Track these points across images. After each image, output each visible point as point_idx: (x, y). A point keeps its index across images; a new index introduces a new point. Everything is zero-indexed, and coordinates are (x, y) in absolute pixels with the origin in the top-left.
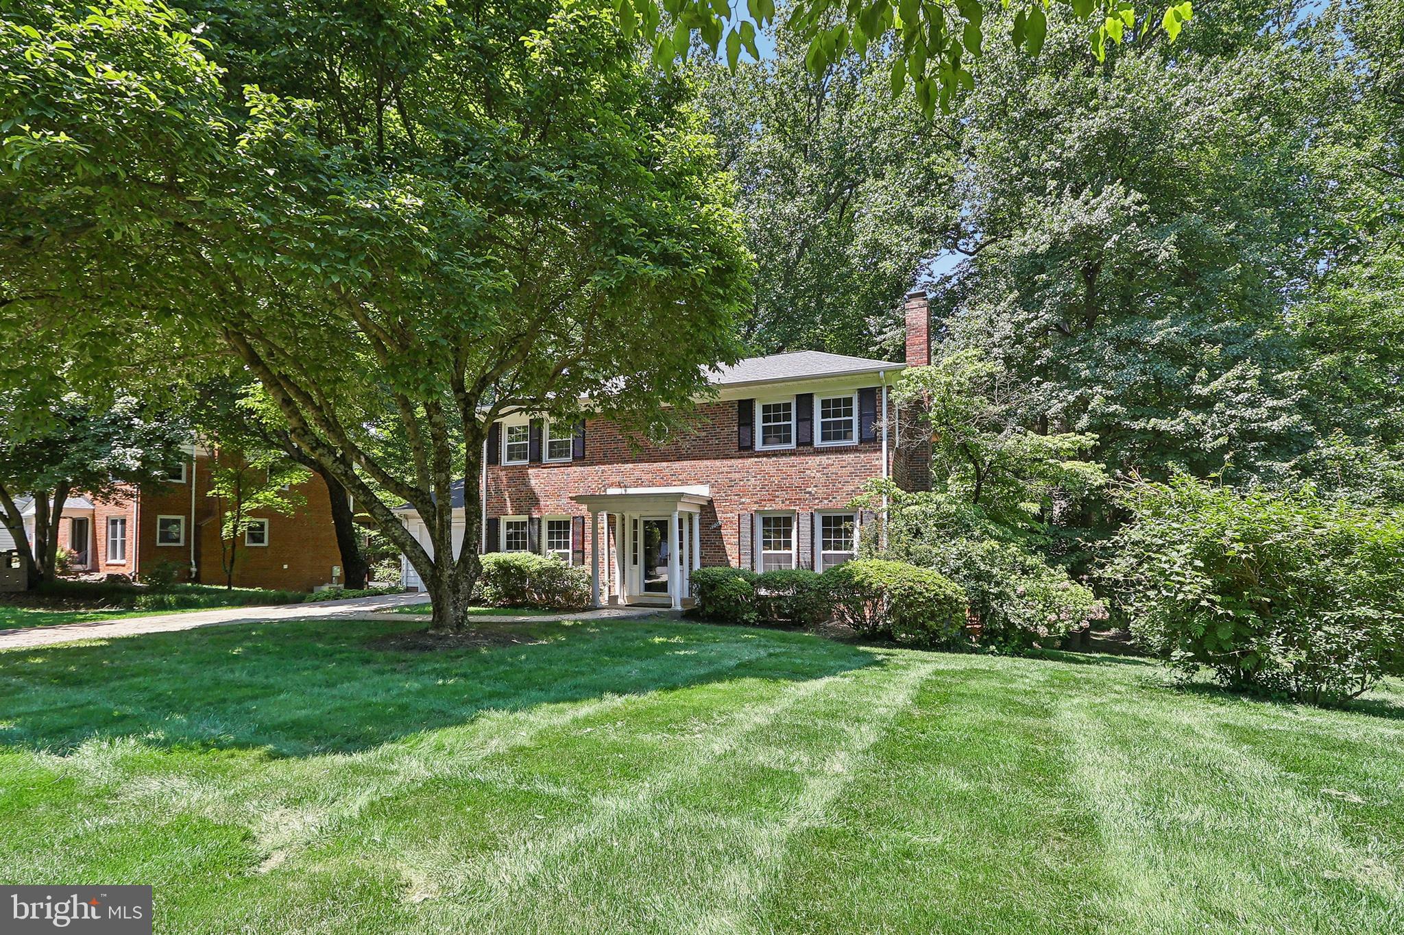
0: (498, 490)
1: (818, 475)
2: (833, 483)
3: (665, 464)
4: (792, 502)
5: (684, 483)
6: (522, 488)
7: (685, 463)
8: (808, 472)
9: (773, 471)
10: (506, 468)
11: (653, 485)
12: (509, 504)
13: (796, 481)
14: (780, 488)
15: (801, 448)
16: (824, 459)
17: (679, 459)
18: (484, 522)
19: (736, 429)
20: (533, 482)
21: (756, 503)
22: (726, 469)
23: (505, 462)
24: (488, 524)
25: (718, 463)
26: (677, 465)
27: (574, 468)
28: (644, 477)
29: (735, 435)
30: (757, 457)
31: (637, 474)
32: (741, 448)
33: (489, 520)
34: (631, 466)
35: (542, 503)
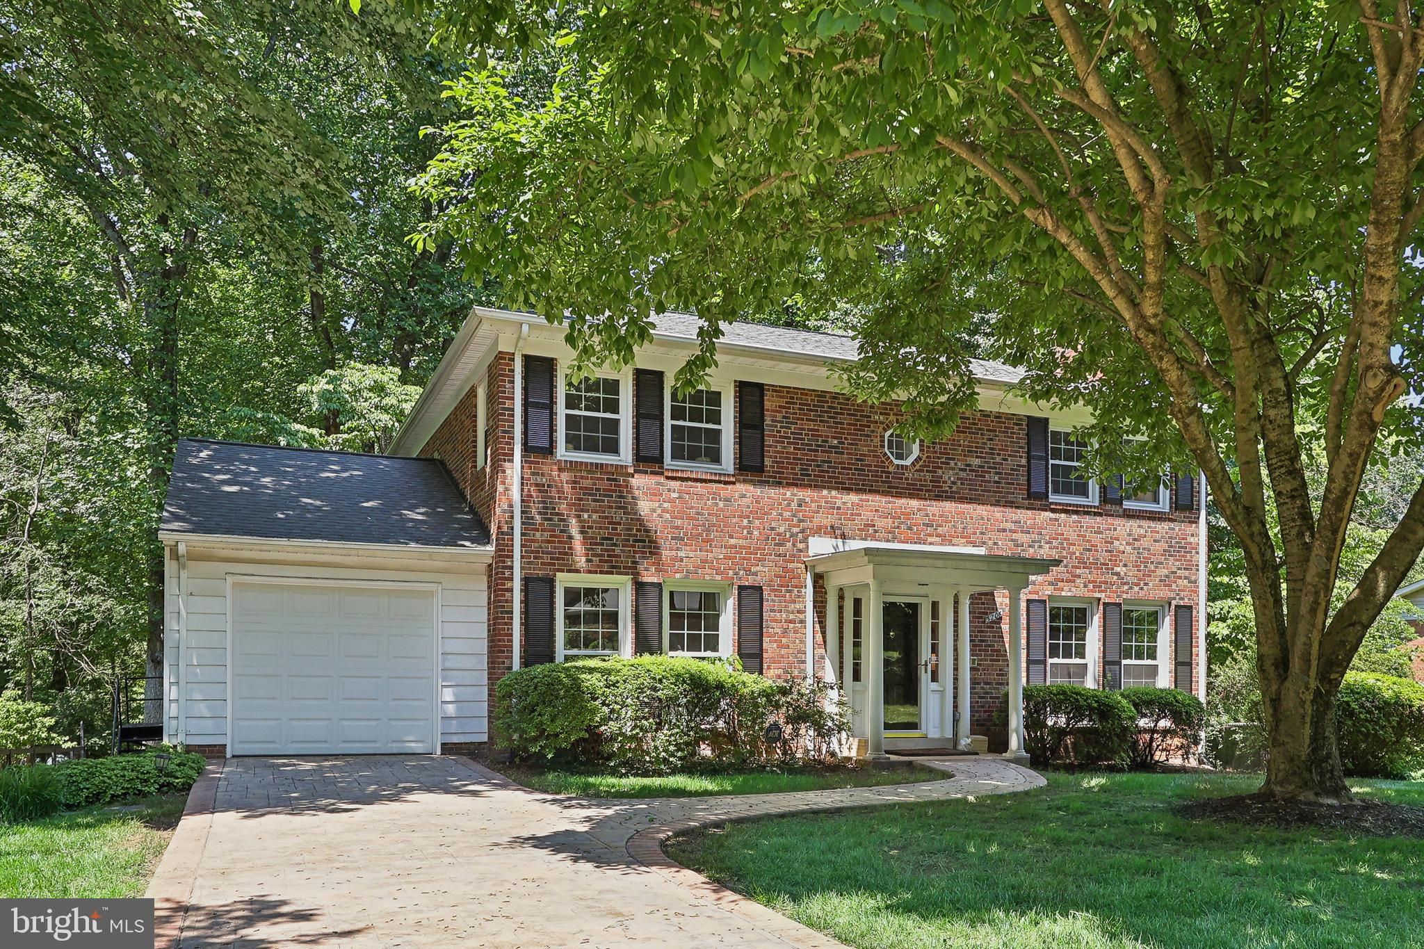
0: (549, 511)
1: (1129, 548)
2: (1144, 563)
3: (915, 503)
4: (1097, 587)
5: (946, 540)
6: (618, 516)
7: (949, 506)
8: (1116, 543)
9: (1073, 536)
10: (573, 466)
11: (894, 539)
12: (578, 545)
13: (1103, 557)
14: (1083, 563)
15: (1108, 507)
16: (1133, 526)
17: (939, 497)
18: (517, 585)
19: (1024, 461)
20: (644, 507)
21: (1051, 584)
22: (1009, 526)
23: (562, 451)
24: (526, 590)
25: (997, 512)
26: (936, 508)
27: (740, 487)
28: (880, 523)
29: (1023, 471)
30: (1053, 511)
31: (866, 515)
32: (1030, 496)
33: (526, 581)
34: (853, 498)
35: (666, 554)
